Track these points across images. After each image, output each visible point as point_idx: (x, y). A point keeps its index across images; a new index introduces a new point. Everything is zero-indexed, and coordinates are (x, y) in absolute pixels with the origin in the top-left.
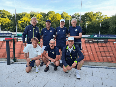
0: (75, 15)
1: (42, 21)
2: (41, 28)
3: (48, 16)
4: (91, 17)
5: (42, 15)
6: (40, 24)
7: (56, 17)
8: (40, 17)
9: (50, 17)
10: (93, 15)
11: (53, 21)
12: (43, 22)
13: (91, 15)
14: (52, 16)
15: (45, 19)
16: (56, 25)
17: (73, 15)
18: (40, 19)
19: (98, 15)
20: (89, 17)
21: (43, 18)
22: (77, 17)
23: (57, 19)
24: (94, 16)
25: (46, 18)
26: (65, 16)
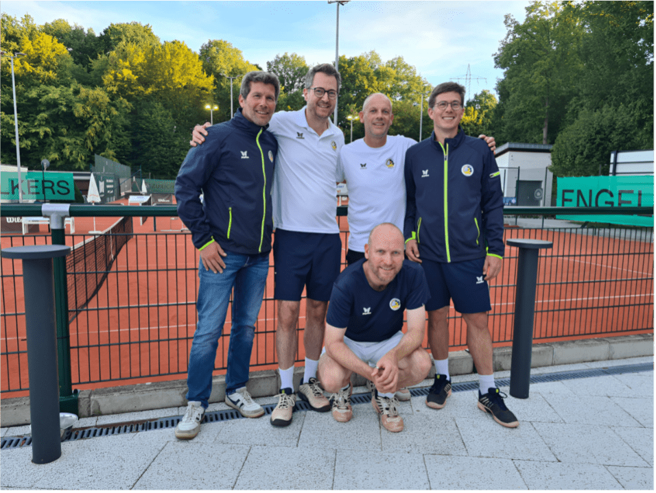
0: (281, 67)
1: (67, 85)
2: (64, 131)
3: (113, 53)
4: (366, 82)
5: (68, 45)
6: (53, 104)
7: (170, 65)
8: (47, 53)
9: (127, 64)
10: (378, 73)
11: (150, 90)
12: (76, 92)
13: (367, 75)
14: (140, 59)
15: (89, 70)
16: (174, 116)
17: (269, 64)
18: (47, 69)
19: (397, 79)
20: (358, 83)
21: (70, 63)
22: (293, 79)
23: (177, 79)
24: (381, 83)
25: (95, 64)
26: (224, 66)
